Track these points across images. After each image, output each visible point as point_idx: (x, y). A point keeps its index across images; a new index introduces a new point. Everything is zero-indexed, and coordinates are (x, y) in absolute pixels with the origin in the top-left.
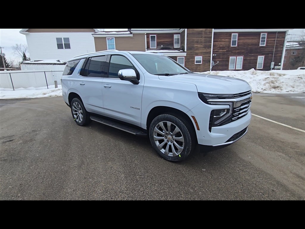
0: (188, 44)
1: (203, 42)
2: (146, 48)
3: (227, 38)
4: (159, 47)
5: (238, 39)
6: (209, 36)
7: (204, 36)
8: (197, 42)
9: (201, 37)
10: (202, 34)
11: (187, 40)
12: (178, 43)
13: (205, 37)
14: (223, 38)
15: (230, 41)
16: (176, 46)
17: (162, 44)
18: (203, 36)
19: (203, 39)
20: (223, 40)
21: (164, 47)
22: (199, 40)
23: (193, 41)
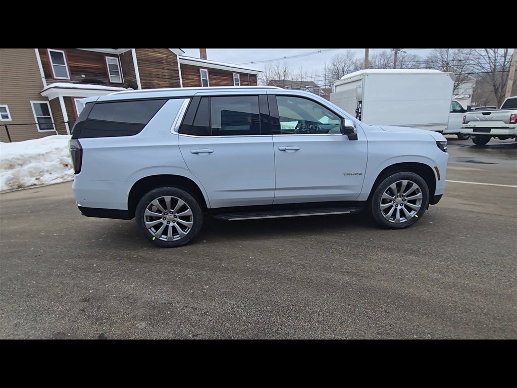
0: (142, 78)
1: (167, 77)
2: (43, 75)
3: (194, 75)
4: (77, 77)
5: (210, 79)
6: (173, 68)
7: (166, 68)
8: (157, 76)
9: (163, 69)
10: (163, 63)
11: (139, 70)
12: (116, 73)
13: (168, 70)
14: (190, 75)
15: (200, 80)
16: (113, 79)
17: (84, 72)
18: (166, 66)
19: (166, 72)
20: (190, 77)
21: (89, 78)
22: (161, 73)
23: (150, 74)
